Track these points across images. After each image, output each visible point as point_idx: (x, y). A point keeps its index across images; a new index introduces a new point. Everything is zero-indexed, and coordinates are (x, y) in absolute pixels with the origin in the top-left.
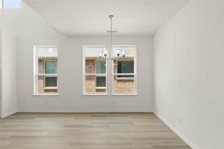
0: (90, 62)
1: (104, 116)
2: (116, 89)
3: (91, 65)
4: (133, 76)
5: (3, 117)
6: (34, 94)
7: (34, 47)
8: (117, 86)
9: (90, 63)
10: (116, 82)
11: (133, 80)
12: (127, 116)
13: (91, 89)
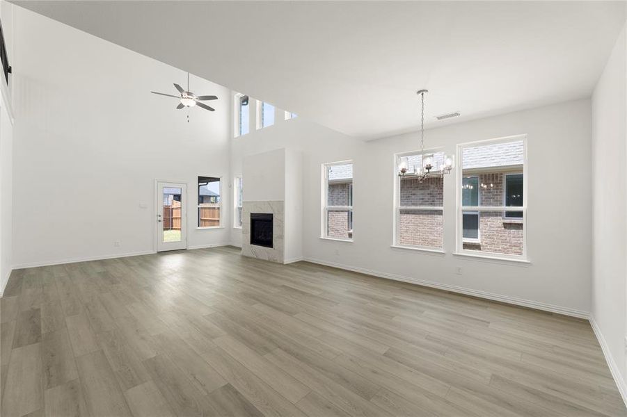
0: (431, 183)
1: (428, 294)
2: (501, 246)
3: (434, 188)
4: (520, 214)
5: (285, 263)
6: (322, 237)
7: (322, 165)
8: (504, 238)
9: (432, 186)
10: (499, 229)
11: (522, 224)
12: (487, 307)
13: (433, 240)
